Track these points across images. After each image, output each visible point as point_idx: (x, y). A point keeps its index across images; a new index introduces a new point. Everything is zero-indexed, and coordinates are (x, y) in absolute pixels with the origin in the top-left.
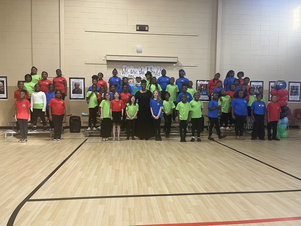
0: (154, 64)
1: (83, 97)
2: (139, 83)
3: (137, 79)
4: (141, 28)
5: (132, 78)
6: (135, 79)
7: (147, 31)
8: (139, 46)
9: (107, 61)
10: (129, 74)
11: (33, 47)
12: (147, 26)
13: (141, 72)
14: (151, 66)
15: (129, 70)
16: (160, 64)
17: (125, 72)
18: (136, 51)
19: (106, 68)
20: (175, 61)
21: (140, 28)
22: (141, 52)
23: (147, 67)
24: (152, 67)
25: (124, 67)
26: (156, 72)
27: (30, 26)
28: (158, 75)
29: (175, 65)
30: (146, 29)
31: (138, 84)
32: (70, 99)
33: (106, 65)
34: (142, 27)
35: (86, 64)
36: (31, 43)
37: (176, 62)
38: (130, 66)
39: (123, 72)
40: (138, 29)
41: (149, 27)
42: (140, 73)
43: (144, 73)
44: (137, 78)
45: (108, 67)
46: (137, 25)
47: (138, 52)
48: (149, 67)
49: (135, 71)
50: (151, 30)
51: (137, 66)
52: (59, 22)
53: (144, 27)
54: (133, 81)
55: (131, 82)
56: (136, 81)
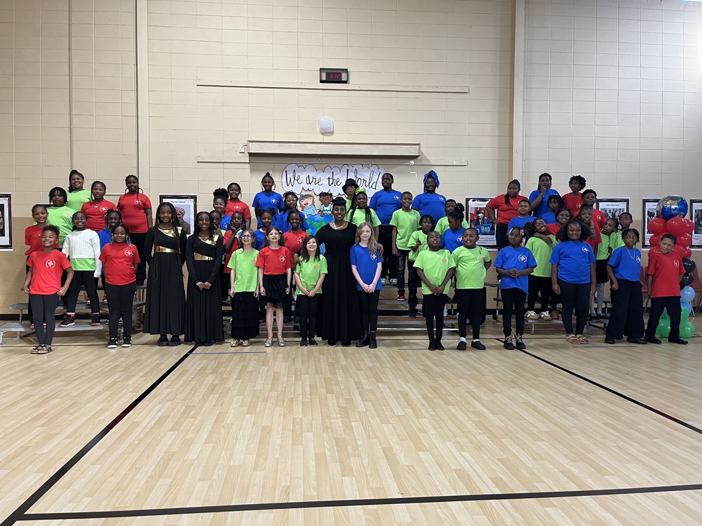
0: (363, 161)
3: (322, 198)
4: (331, 77)
5: (310, 196)
7: (345, 82)
8: (326, 120)
9: (251, 155)
10: (302, 185)
11: (74, 125)
12: (346, 70)
13: (331, 180)
14: (355, 167)
15: (303, 177)
16: (378, 161)
17: (292, 181)
18: (319, 132)
19: (248, 171)
20: (413, 153)
21: (328, 75)
22: (333, 133)
23: (346, 167)
24: (359, 168)
25: (290, 168)
26: (368, 181)
27: (67, 73)
28: (374, 187)
29: (412, 162)
30: (344, 78)
31: (325, 208)
33: (248, 165)
34: (334, 74)
35: (200, 164)
36: (68, 116)
37: (417, 157)
38: (304, 165)
39: (288, 181)
40: (324, 78)
41: (350, 74)
42: (331, 183)
43: (338, 183)
44: (322, 195)
45: (252, 170)
46: (321, 70)
47: (324, 133)
48: (350, 168)
49: (318, 179)
50: (354, 81)
51: (322, 166)
52: (137, 64)
53: (337, 73)
54: (313, 202)
55: (307, 204)
56: (320, 203)
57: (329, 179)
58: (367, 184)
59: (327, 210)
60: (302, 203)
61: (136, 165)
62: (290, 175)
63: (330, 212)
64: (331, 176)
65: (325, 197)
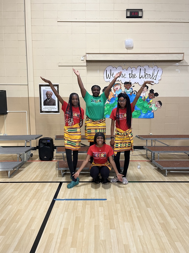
0: (149, 64)
1: (57, 110)
2: (129, 90)
3: (126, 85)
4: (133, 14)
5: (119, 84)
6: (123, 86)
7: (141, 17)
8: (129, 40)
9: (88, 61)
12: (141, 10)
13: (131, 75)
14: (145, 67)
16: (158, 64)
17: (110, 76)
18: (125, 47)
19: (86, 70)
20: (179, 58)
21: (131, 13)
22: (132, 48)
23: (139, 67)
24: (146, 67)
25: (108, 69)
26: (152, 75)
28: (155, 78)
29: (177, 64)
30: (140, 15)
31: (127, 91)
32: (41, 112)
33: (86, 67)
34: (134, 12)
35: (60, 67)
37: (180, 61)
38: (116, 67)
39: (107, 76)
40: (129, 15)
41: (144, 12)
42: (131, 77)
43: (135, 77)
44: (126, 83)
45: (88, 70)
46: (127, 10)
47: (128, 48)
48: (142, 68)
49: (123, 74)
50: (146, 16)
51: (126, 67)
52: (25, 11)
53: (136, 12)
54: (121, 87)
55: (117, 89)
58: (151, 77)
59: (128, 92)
60: (115, 88)
61: (26, 69)
62: (108, 73)
64: (131, 73)
65: (127, 85)
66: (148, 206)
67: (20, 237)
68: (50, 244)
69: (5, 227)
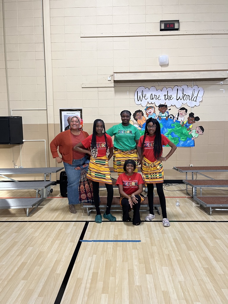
0: (188, 83)
2: (164, 113)
3: (160, 108)
4: (168, 26)
5: (153, 107)
6: (157, 109)
7: (177, 29)
8: (164, 56)
9: (115, 82)
10: (147, 100)
11: (8, 67)
12: (178, 21)
13: (166, 96)
14: (183, 87)
15: (148, 95)
16: (198, 83)
17: (141, 98)
18: (158, 64)
19: (113, 92)
20: (224, 76)
21: (165, 25)
22: (168, 65)
23: (176, 87)
24: (185, 87)
25: (140, 90)
26: (191, 96)
27: (3, 34)
28: (195, 100)
29: (222, 82)
30: (176, 27)
33: (113, 88)
34: (170, 24)
35: (83, 89)
36: (4, 61)
37: (225, 79)
38: (149, 87)
40: (163, 27)
41: (181, 24)
42: (166, 98)
43: (171, 98)
44: (161, 106)
45: (116, 92)
46: (161, 22)
47: (163, 65)
48: (179, 88)
49: (158, 96)
50: (183, 28)
51: (161, 87)
52: (43, 26)
53: (172, 24)
54: (154, 111)
55: (151, 112)
56: (159, 112)
57: (165, 95)
59: (164, 116)
61: (45, 91)
62: (140, 94)
63: (165, 118)
64: (166, 94)
65: (162, 108)
66: (189, 248)
67: (45, 281)
68: (78, 289)
69: (27, 271)
